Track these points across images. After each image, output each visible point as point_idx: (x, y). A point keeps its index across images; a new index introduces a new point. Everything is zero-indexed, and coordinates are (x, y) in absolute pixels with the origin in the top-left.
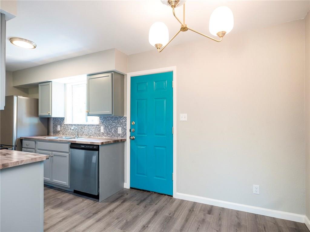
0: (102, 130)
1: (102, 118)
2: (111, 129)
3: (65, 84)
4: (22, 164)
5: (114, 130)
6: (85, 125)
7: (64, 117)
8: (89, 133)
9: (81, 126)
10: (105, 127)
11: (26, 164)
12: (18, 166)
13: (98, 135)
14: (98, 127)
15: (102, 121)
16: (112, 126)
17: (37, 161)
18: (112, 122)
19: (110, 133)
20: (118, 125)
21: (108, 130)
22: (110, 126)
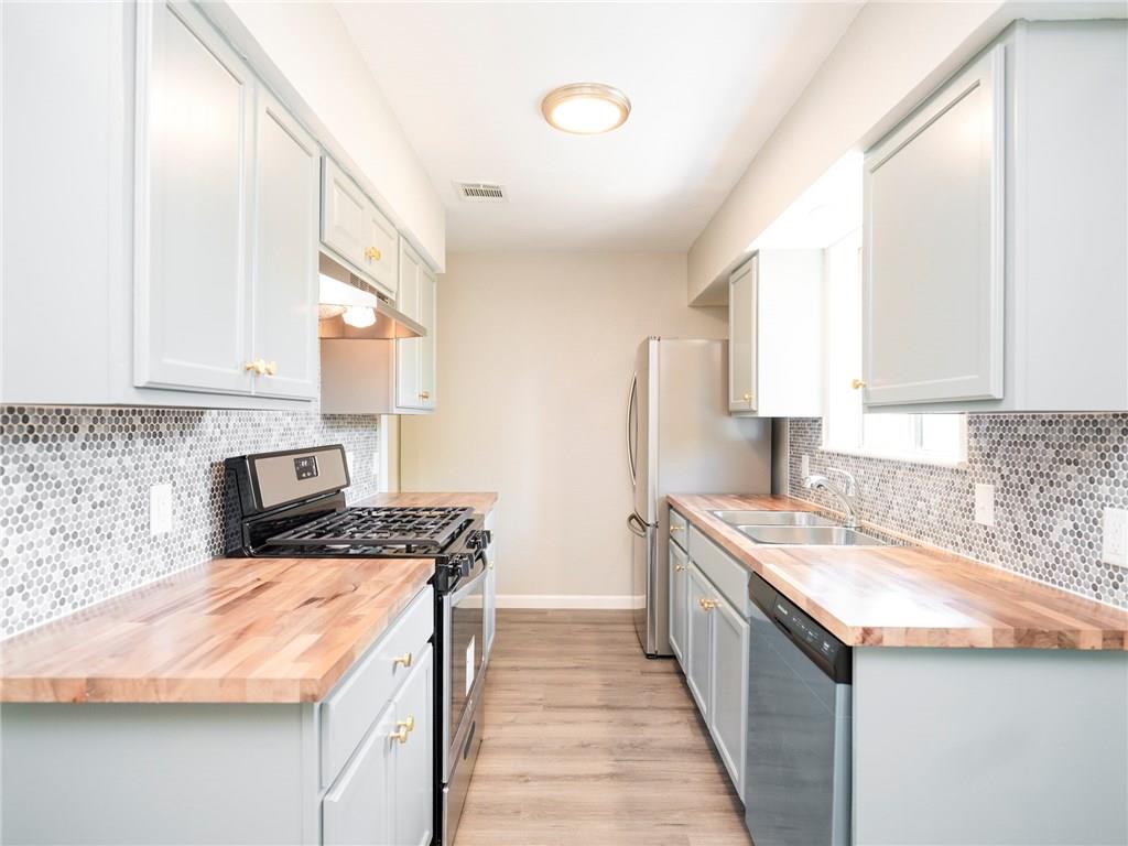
0: (985, 513)
1: (983, 427)
2: (1048, 510)
3: (823, 250)
4: (173, 699)
5: (1069, 525)
6: (898, 465)
7: (818, 416)
8: (915, 515)
9: (881, 467)
10: (1006, 487)
11: (191, 701)
12: (154, 704)
13: (959, 539)
14: (958, 481)
15: (983, 442)
16: (1056, 492)
17: (251, 700)
18: (1051, 453)
19: (1037, 539)
20: (1104, 490)
21: (1021, 516)
22: (1035, 489)
